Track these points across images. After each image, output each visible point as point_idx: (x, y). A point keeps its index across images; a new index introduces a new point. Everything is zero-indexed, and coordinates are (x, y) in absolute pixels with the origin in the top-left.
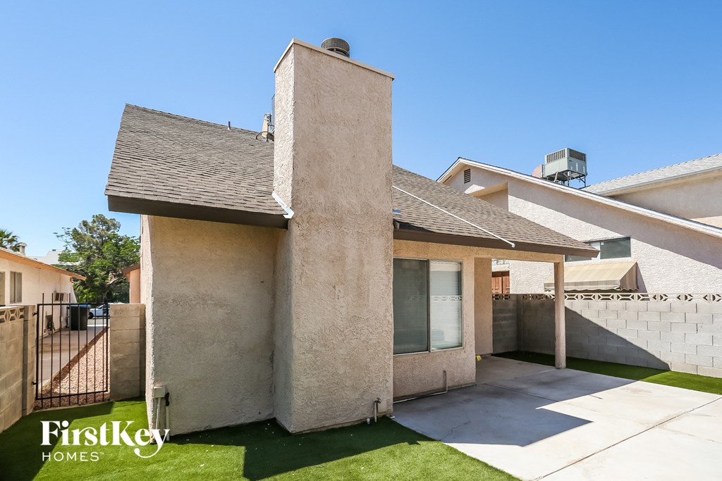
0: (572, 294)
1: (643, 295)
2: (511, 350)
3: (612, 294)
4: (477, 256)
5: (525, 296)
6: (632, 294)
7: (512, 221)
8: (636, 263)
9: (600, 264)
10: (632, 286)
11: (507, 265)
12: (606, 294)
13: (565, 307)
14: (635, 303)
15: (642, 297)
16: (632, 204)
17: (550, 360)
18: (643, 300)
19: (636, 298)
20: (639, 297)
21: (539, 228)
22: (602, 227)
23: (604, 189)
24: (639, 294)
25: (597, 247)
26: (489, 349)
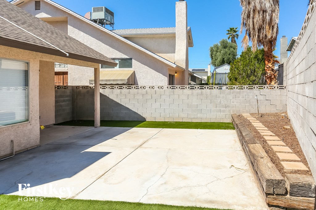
0: (104, 86)
1: (136, 87)
2: (68, 120)
3: (123, 86)
4: (42, 59)
5: (77, 87)
6: (132, 86)
7: (69, 40)
8: (134, 71)
9: (119, 71)
10: (132, 82)
11: (67, 68)
12: (121, 86)
13: (100, 93)
14: (133, 91)
15: (136, 88)
16: (133, 43)
17: (91, 123)
18: (136, 89)
19: (134, 88)
20: (135, 88)
21: (86, 47)
22: (120, 52)
23: (122, 33)
24: (135, 86)
25: (117, 62)
26: (52, 121)
